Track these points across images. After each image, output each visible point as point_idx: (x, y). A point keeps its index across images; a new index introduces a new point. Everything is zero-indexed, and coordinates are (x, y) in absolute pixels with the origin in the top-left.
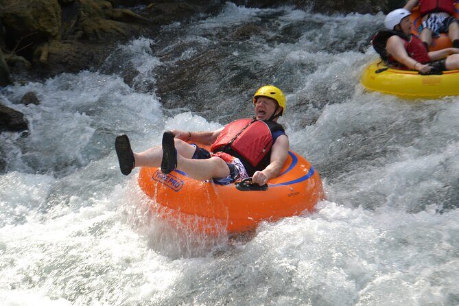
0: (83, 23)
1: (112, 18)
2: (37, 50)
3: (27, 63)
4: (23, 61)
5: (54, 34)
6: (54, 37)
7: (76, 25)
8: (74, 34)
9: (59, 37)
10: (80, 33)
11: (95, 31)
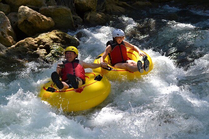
0: (106, 6)
1: (118, 5)
2: (86, 15)
3: (81, 20)
4: (80, 19)
5: (93, 9)
6: (93, 10)
7: (103, 6)
8: (102, 10)
9: (96, 10)
10: (104, 10)
11: (110, 9)
